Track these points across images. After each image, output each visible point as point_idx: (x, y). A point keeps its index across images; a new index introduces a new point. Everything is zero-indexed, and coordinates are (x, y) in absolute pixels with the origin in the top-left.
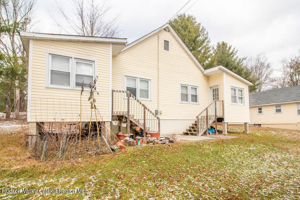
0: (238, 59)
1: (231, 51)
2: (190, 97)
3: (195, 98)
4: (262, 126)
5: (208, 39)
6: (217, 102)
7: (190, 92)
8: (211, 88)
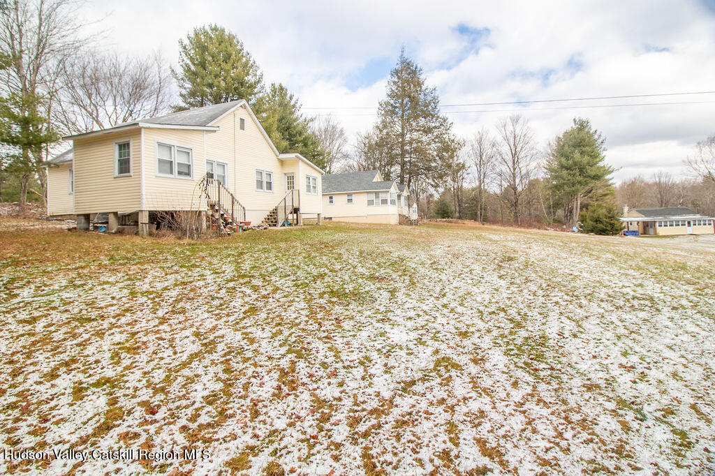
0: (303, 118)
1: (292, 103)
2: (265, 185)
3: (269, 186)
4: (333, 220)
5: (263, 82)
6: (294, 192)
7: (265, 179)
8: (285, 174)
